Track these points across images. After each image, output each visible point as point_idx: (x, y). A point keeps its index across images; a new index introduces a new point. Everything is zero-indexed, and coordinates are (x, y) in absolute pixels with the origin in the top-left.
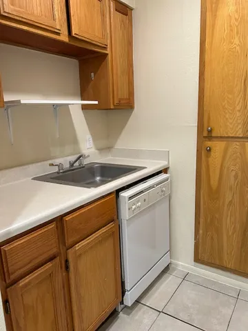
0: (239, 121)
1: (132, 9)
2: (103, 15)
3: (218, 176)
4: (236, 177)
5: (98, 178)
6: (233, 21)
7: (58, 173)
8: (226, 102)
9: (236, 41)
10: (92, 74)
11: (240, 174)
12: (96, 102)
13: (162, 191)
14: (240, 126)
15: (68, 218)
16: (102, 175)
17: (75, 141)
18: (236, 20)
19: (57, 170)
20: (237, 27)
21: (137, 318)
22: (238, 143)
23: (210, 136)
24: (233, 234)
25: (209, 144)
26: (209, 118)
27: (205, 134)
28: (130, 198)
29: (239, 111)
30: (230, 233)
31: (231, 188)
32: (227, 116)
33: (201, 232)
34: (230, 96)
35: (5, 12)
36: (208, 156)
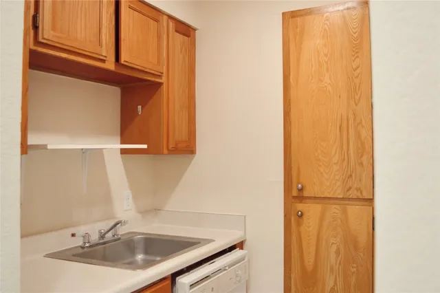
0: (337, 177)
1: (195, 30)
2: (159, 37)
3: (314, 252)
4: (338, 252)
5: (140, 257)
6: (322, 56)
7: (83, 248)
8: (319, 151)
9: (327, 79)
10: (140, 107)
11: (342, 249)
12: (145, 146)
13: (237, 276)
14: (338, 184)
16: (146, 252)
17: (108, 199)
18: (326, 55)
19: (81, 244)
20: (327, 63)
22: (337, 207)
23: (301, 198)
25: (300, 206)
26: (299, 172)
27: (295, 193)
28: (192, 286)
29: (336, 164)
31: (332, 269)
32: (322, 170)
34: (324, 145)
35: (44, 39)
36: (299, 224)
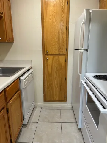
3: (51, 68)
4: (57, 68)
6: (53, 13)
8: (52, 41)
9: (54, 20)
11: (58, 67)
14: (57, 50)
15: (7, 89)
18: (54, 13)
20: (55, 15)
21: (29, 128)
22: (57, 56)
23: (47, 54)
24: (57, 88)
25: (47, 57)
26: (47, 47)
27: (46, 53)
29: (57, 45)
30: (56, 88)
31: (55, 72)
32: (53, 47)
33: (46, 90)
34: (54, 40)
36: (47, 61)
